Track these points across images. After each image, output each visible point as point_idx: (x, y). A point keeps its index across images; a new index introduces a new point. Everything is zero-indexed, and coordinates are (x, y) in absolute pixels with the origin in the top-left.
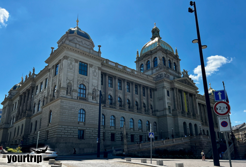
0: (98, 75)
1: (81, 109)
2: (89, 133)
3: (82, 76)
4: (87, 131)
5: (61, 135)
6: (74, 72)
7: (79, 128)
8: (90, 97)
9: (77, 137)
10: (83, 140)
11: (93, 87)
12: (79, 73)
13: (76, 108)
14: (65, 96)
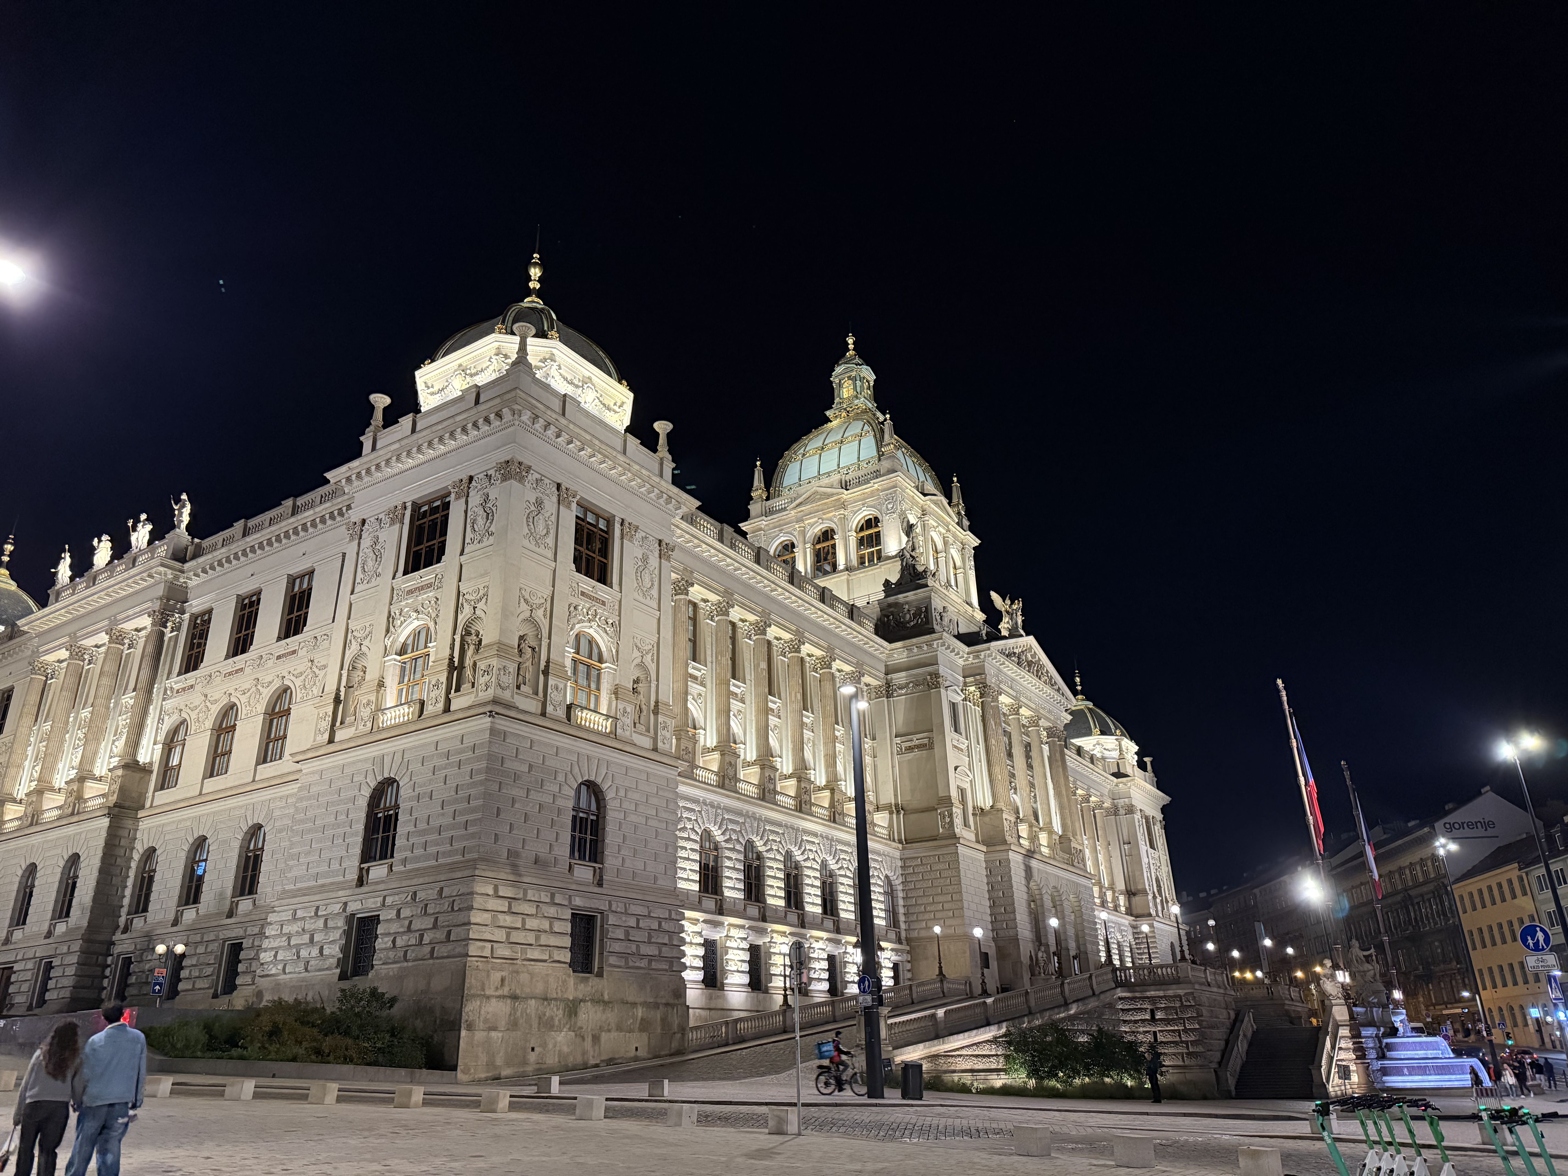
0: (656, 584)
1: (581, 783)
2: (620, 934)
3: (587, 584)
4: (612, 919)
5: (489, 945)
6: (555, 561)
7: (578, 902)
8: (625, 712)
9: (566, 956)
10: (593, 981)
11: (637, 654)
12: (573, 566)
13: (561, 778)
14: (506, 695)
